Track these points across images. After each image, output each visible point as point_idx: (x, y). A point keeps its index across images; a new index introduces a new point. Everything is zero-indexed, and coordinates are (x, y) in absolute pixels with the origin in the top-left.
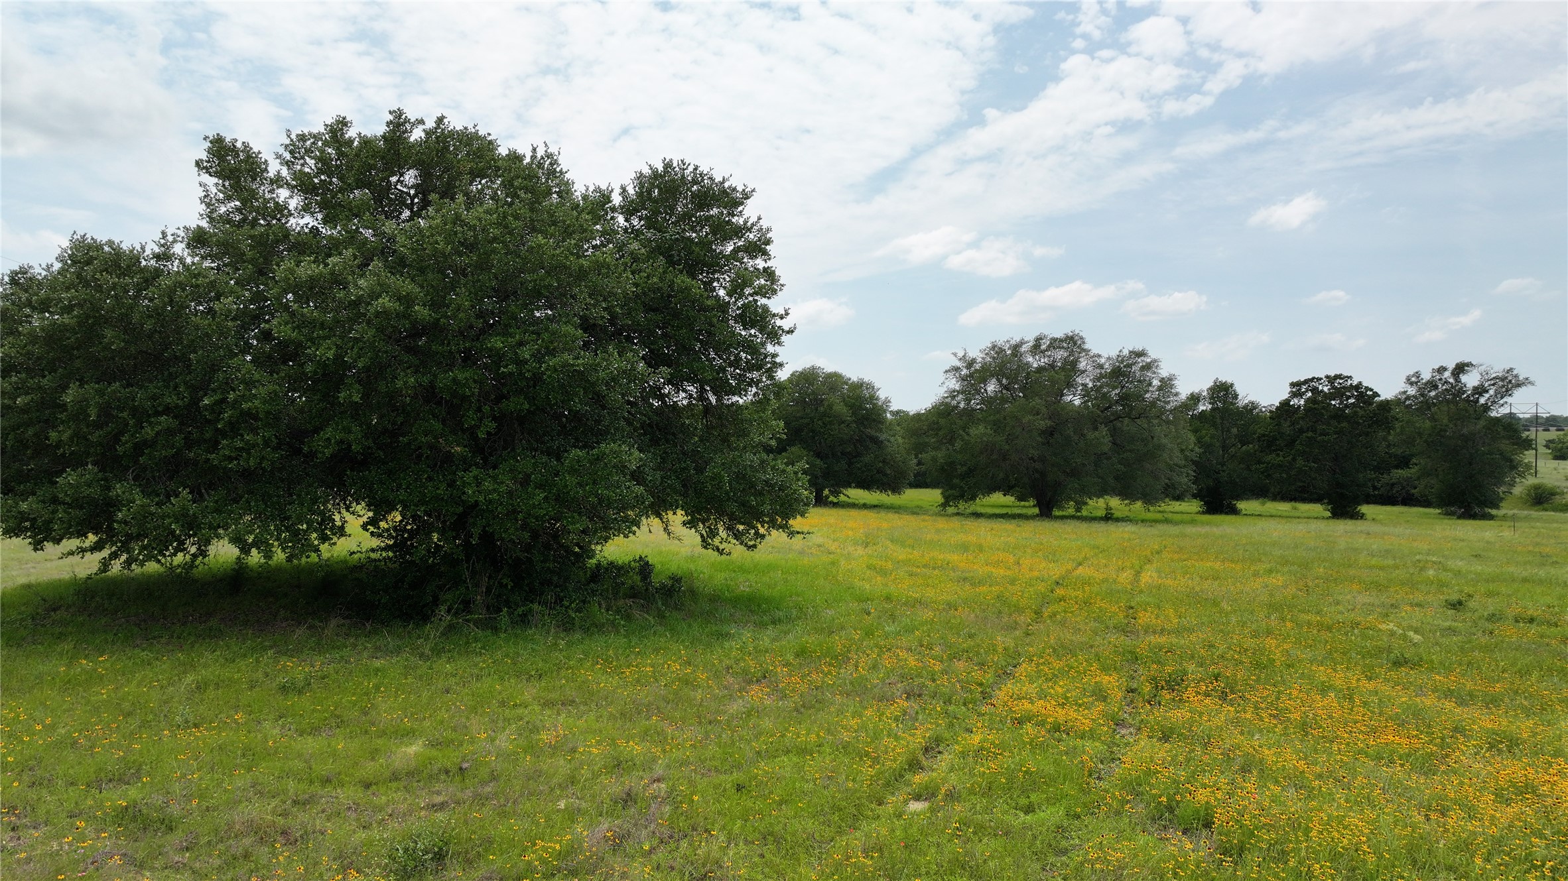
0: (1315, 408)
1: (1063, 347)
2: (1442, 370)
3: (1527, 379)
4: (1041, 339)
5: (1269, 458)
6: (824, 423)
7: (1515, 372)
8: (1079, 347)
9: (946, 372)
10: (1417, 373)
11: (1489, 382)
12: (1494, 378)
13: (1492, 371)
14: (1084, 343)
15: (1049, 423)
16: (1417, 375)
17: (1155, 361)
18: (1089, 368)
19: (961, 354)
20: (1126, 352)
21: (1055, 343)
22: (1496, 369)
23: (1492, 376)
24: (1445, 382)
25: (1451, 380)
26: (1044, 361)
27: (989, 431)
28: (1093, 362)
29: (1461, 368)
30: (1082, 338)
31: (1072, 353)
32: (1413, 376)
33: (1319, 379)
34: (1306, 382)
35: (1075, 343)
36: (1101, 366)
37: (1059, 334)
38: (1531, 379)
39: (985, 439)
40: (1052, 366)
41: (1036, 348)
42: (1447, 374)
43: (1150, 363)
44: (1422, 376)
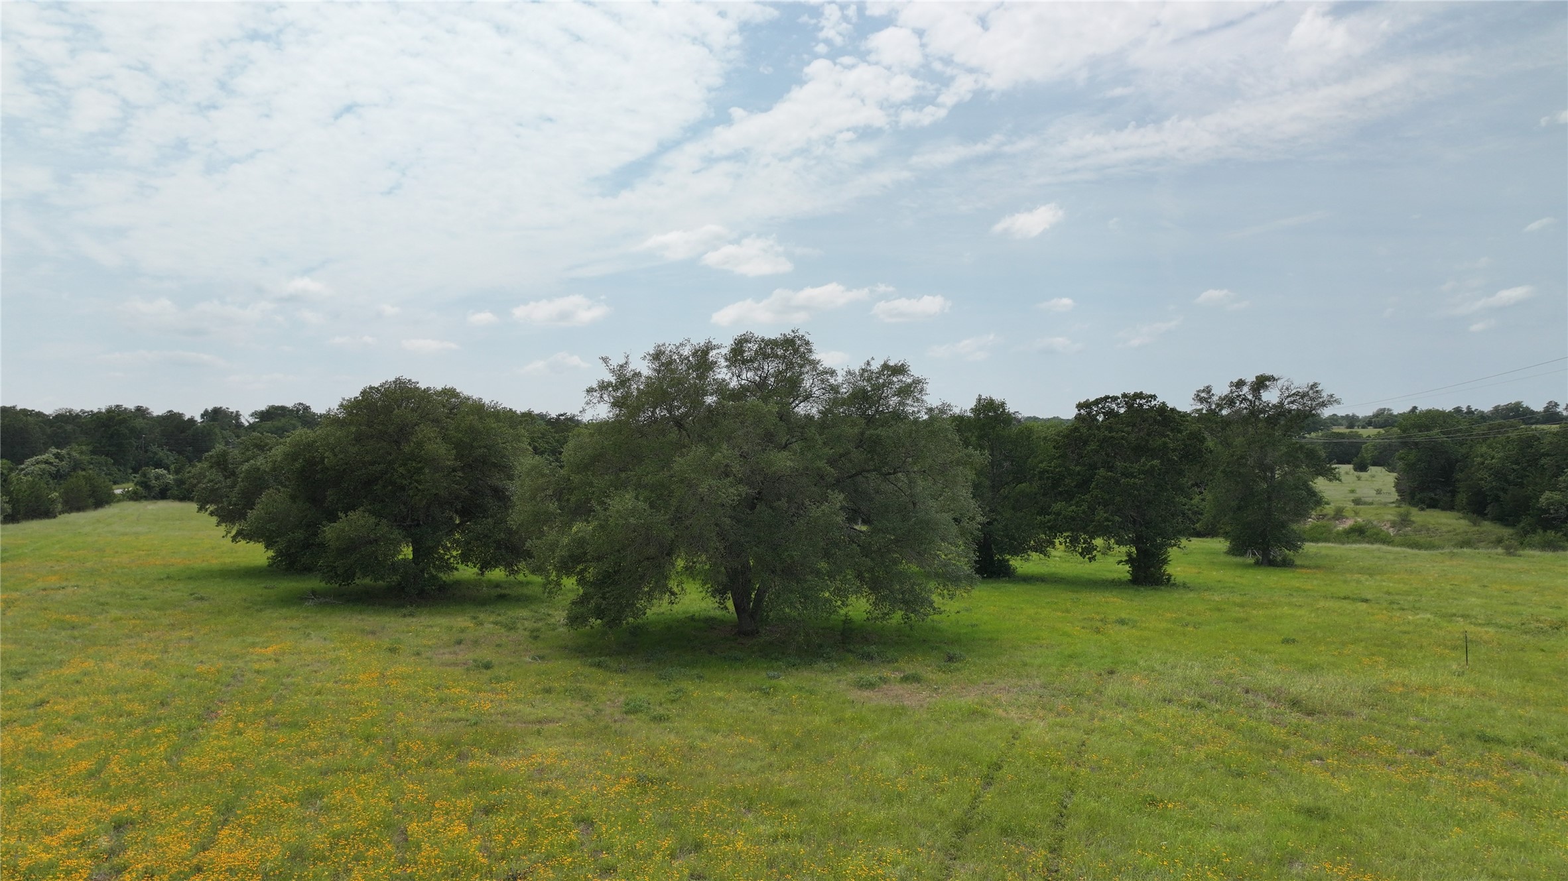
0: (1112, 437)
1: (777, 356)
2: (1240, 384)
3: (1331, 396)
4: (747, 341)
5: (1057, 506)
6: (409, 471)
7: (1319, 388)
8: (803, 356)
9: (590, 391)
10: (1208, 387)
11: (1289, 399)
12: (1294, 394)
13: (1292, 387)
14: (810, 351)
15: (744, 489)
16: (1208, 390)
17: (917, 382)
18: (817, 392)
19: (615, 362)
20: (876, 366)
21: (768, 349)
22: (1296, 384)
23: (1293, 392)
24: (1243, 399)
25: (1250, 397)
26: (749, 375)
27: (641, 505)
28: (822, 381)
29: (1261, 383)
30: (807, 343)
31: (790, 366)
32: (1204, 391)
33: (1115, 399)
34: (1097, 402)
35: (796, 351)
36: (835, 389)
37: (773, 334)
38: (1336, 396)
39: (632, 520)
40: (761, 385)
41: (737, 355)
42: (1245, 389)
43: (910, 385)
44: (1212, 392)
